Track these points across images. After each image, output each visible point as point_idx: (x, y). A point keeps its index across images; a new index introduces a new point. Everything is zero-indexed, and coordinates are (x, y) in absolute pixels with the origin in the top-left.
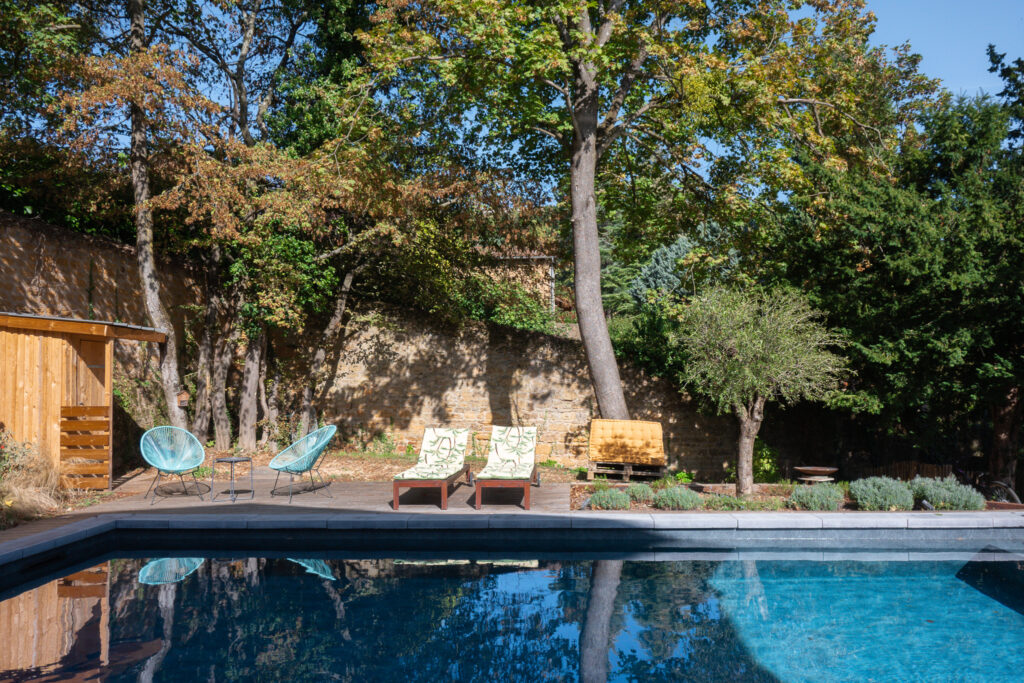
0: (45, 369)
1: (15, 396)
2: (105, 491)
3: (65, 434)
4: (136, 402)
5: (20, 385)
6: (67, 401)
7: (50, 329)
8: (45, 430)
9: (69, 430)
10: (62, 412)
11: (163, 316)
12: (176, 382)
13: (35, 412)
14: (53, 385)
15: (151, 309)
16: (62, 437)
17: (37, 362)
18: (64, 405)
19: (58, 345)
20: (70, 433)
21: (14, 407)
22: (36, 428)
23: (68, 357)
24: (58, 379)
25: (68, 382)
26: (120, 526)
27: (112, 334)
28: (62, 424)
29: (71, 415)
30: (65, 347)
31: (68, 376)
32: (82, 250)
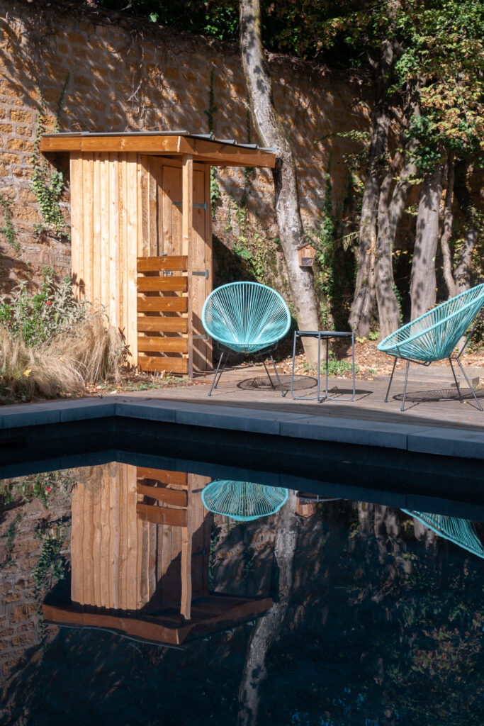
0: (121, 207)
1: (92, 244)
2: (185, 377)
3: (141, 295)
4: (275, 270)
5: (97, 230)
6: (144, 249)
7: (122, 149)
8: (121, 290)
9: (145, 290)
10: (139, 265)
11: (275, 130)
12: (295, 229)
13: (113, 265)
14: (129, 227)
15: (259, 120)
16: (139, 299)
17: (113, 198)
18: (141, 255)
19: (132, 171)
20: (148, 294)
21: (92, 260)
22: (114, 290)
23: (144, 188)
24: (133, 220)
25: (145, 223)
27: (189, 150)
28: (139, 281)
29: (148, 268)
30: (140, 174)
31: (144, 215)
32: (199, 56)
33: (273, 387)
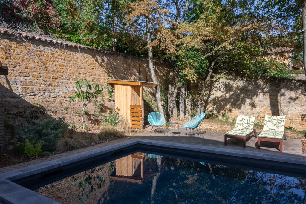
0: (126, 95)
1: (120, 102)
2: (141, 130)
3: (131, 113)
4: (152, 104)
5: (121, 99)
6: (132, 104)
7: (127, 84)
8: (127, 112)
9: (132, 112)
10: (131, 107)
11: (156, 79)
12: (160, 98)
13: (125, 107)
14: (128, 99)
15: (153, 77)
16: (131, 114)
17: (125, 93)
18: (131, 105)
19: (129, 88)
20: (132, 113)
21: (120, 105)
22: (125, 111)
23: (131, 91)
24: (129, 98)
25: (132, 98)
26: (139, 143)
27: (142, 85)
28: (131, 110)
29: (133, 108)
30: (131, 89)
31: (131, 97)
32: (137, 61)
33: (161, 132)
